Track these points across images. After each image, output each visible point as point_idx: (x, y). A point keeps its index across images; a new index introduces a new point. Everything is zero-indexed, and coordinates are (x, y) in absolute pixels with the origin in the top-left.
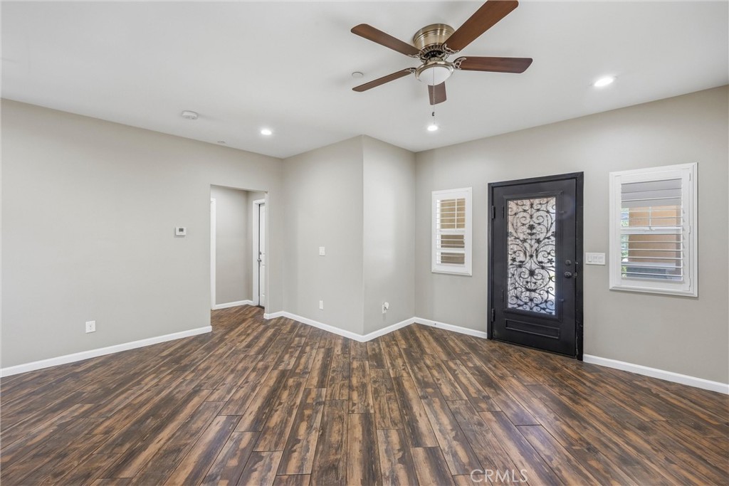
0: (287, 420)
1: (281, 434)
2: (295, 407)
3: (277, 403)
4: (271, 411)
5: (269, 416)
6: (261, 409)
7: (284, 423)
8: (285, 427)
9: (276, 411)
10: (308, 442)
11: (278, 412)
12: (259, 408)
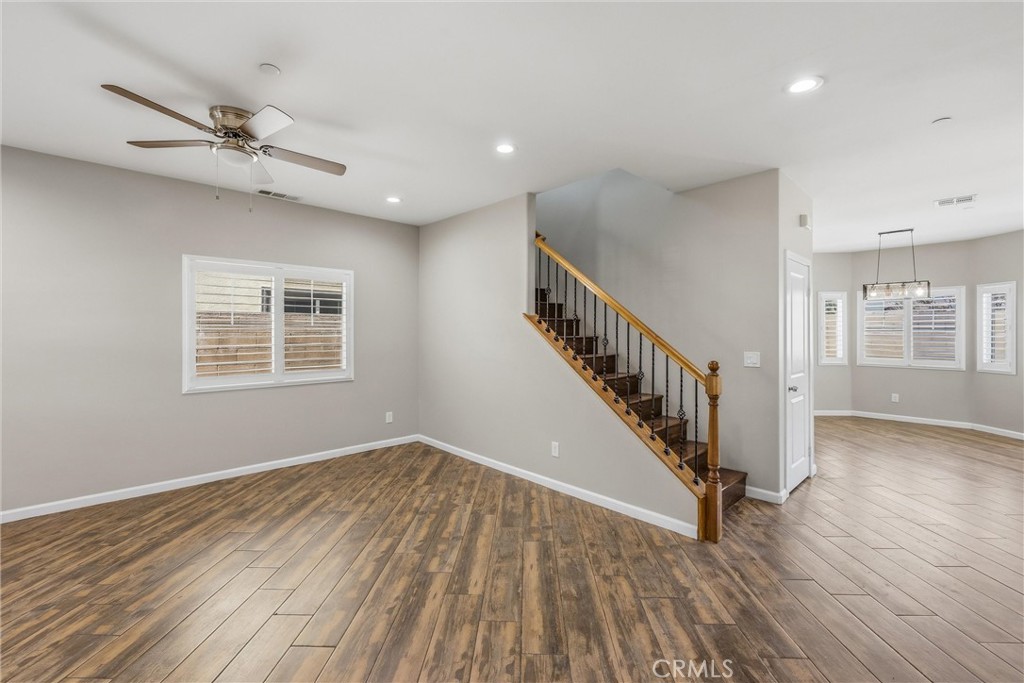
0: (384, 585)
1: (394, 568)
2: (368, 604)
3: (394, 613)
4: (406, 599)
5: (407, 590)
6: (420, 603)
7: (389, 581)
8: (388, 575)
9: (397, 598)
10: (367, 559)
11: (396, 596)
12: (424, 605)
